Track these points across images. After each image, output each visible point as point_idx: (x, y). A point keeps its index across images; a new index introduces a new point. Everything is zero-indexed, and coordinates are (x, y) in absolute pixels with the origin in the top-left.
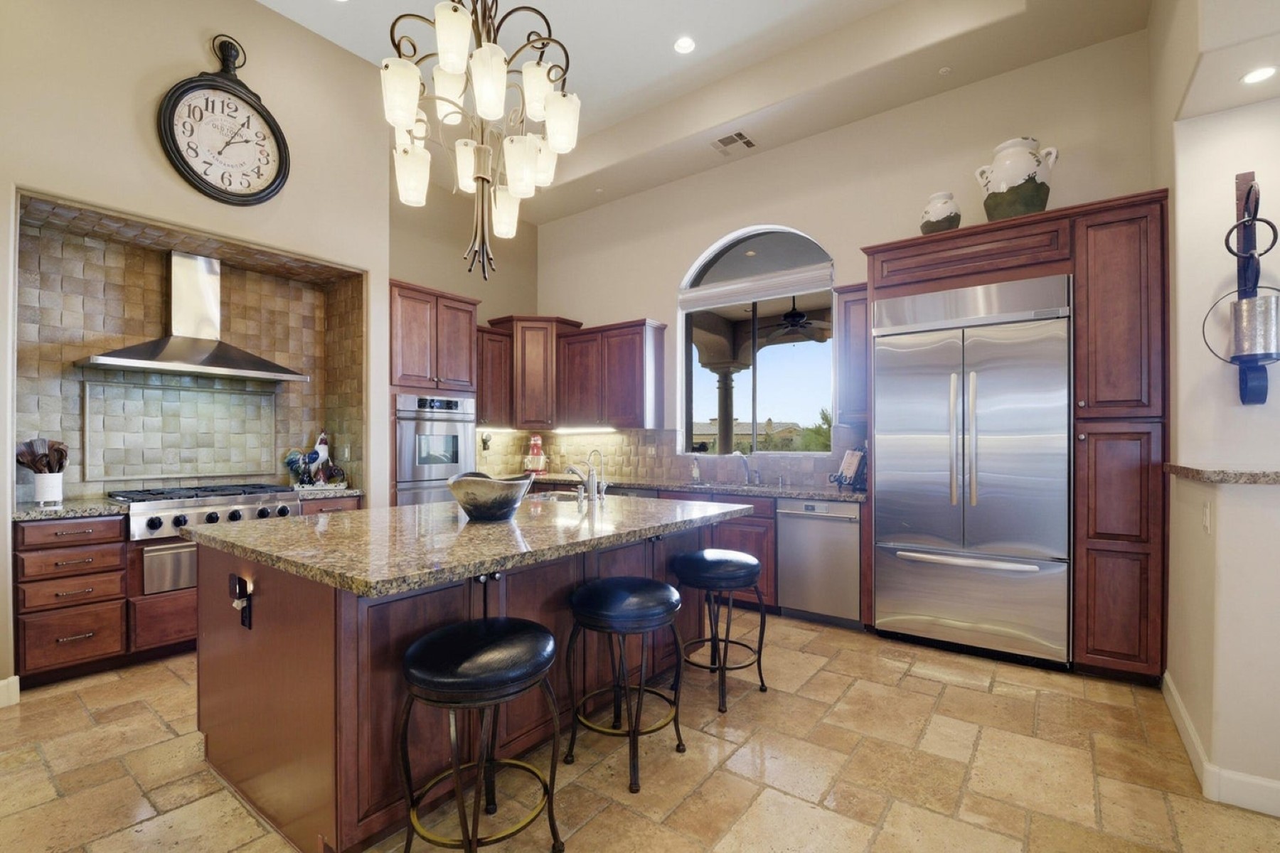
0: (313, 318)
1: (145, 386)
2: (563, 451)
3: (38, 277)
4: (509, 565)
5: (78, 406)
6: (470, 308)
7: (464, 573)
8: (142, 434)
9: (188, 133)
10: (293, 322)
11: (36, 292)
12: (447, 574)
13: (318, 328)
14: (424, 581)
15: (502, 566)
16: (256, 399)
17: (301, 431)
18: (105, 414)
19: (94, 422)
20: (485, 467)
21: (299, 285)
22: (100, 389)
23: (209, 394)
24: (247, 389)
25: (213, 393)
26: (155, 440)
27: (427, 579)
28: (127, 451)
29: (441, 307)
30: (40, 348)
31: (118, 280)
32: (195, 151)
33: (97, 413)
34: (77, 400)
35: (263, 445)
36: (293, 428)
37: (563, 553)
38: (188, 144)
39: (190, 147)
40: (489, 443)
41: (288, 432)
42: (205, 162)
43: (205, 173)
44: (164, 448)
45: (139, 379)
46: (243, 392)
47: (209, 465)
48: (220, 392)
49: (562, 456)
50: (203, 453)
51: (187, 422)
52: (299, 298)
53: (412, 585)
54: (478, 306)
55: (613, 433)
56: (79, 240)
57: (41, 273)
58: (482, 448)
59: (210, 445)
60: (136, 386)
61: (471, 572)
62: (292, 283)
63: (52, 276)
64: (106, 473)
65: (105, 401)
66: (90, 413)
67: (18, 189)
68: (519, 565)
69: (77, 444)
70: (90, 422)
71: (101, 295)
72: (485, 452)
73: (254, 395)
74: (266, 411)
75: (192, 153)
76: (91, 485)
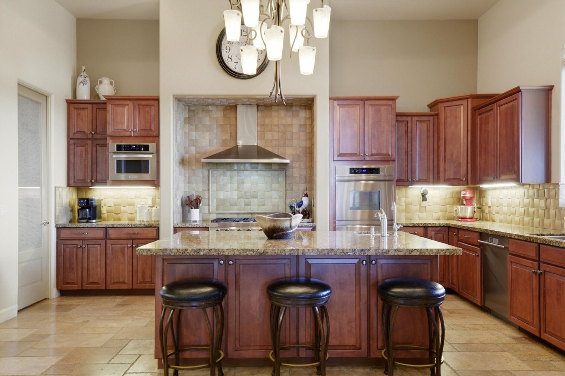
0: (305, 125)
1: (231, 170)
2: (490, 203)
3: (194, 127)
4: (202, 253)
5: (207, 180)
6: (390, 102)
7: (177, 253)
8: (230, 193)
9: (228, 51)
10: (295, 129)
11: (194, 133)
12: (168, 251)
13: (308, 131)
14: (158, 252)
15: (198, 253)
16: (277, 173)
17: (299, 189)
18: (217, 183)
19: (213, 187)
20: (425, 214)
21: (298, 108)
22: (215, 172)
23: (256, 172)
24: (272, 168)
25: (257, 171)
26: (235, 195)
27: (159, 252)
28: (224, 200)
29: (367, 106)
30: (195, 156)
31: (221, 122)
32: (230, 58)
33: (214, 183)
34: (207, 178)
35: (280, 197)
36: (295, 188)
37: (237, 253)
38: (228, 56)
39: (229, 58)
40: (427, 196)
41: (292, 190)
42: (235, 63)
43: (235, 68)
44: (238, 198)
45: (228, 167)
46: (271, 169)
47: (255, 207)
48: (261, 170)
49: (490, 207)
50: (254, 201)
51: (247, 186)
52: (298, 116)
53: (152, 253)
54: (397, 101)
55: (515, 187)
56: (207, 108)
57: (196, 125)
58: (422, 199)
59: (256, 197)
60: (228, 170)
61: (180, 252)
62: (294, 108)
63: (199, 126)
64: (217, 210)
65: (217, 177)
66: (211, 183)
67: (174, 96)
68: (208, 254)
69: (207, 197)
70: (211, 187)
71: (215, 131)
72: (424, 202)
73: (276, 171)
74: (281, 179)
75: (230, 60)
76: (212, 214)
